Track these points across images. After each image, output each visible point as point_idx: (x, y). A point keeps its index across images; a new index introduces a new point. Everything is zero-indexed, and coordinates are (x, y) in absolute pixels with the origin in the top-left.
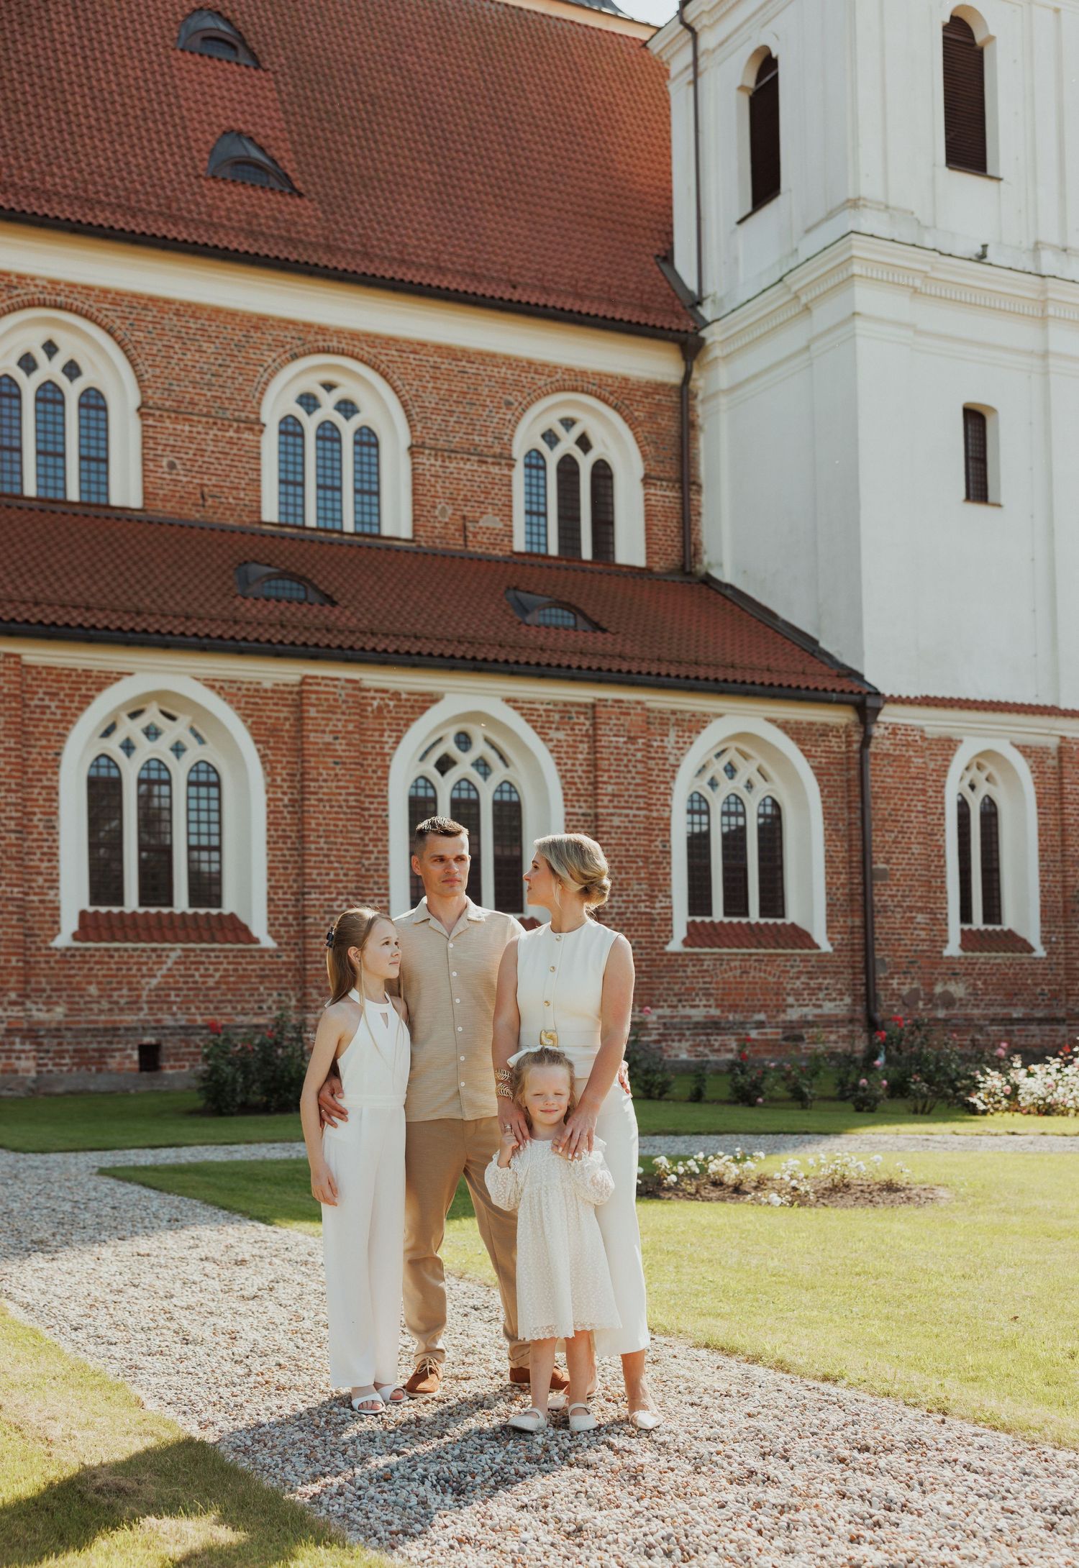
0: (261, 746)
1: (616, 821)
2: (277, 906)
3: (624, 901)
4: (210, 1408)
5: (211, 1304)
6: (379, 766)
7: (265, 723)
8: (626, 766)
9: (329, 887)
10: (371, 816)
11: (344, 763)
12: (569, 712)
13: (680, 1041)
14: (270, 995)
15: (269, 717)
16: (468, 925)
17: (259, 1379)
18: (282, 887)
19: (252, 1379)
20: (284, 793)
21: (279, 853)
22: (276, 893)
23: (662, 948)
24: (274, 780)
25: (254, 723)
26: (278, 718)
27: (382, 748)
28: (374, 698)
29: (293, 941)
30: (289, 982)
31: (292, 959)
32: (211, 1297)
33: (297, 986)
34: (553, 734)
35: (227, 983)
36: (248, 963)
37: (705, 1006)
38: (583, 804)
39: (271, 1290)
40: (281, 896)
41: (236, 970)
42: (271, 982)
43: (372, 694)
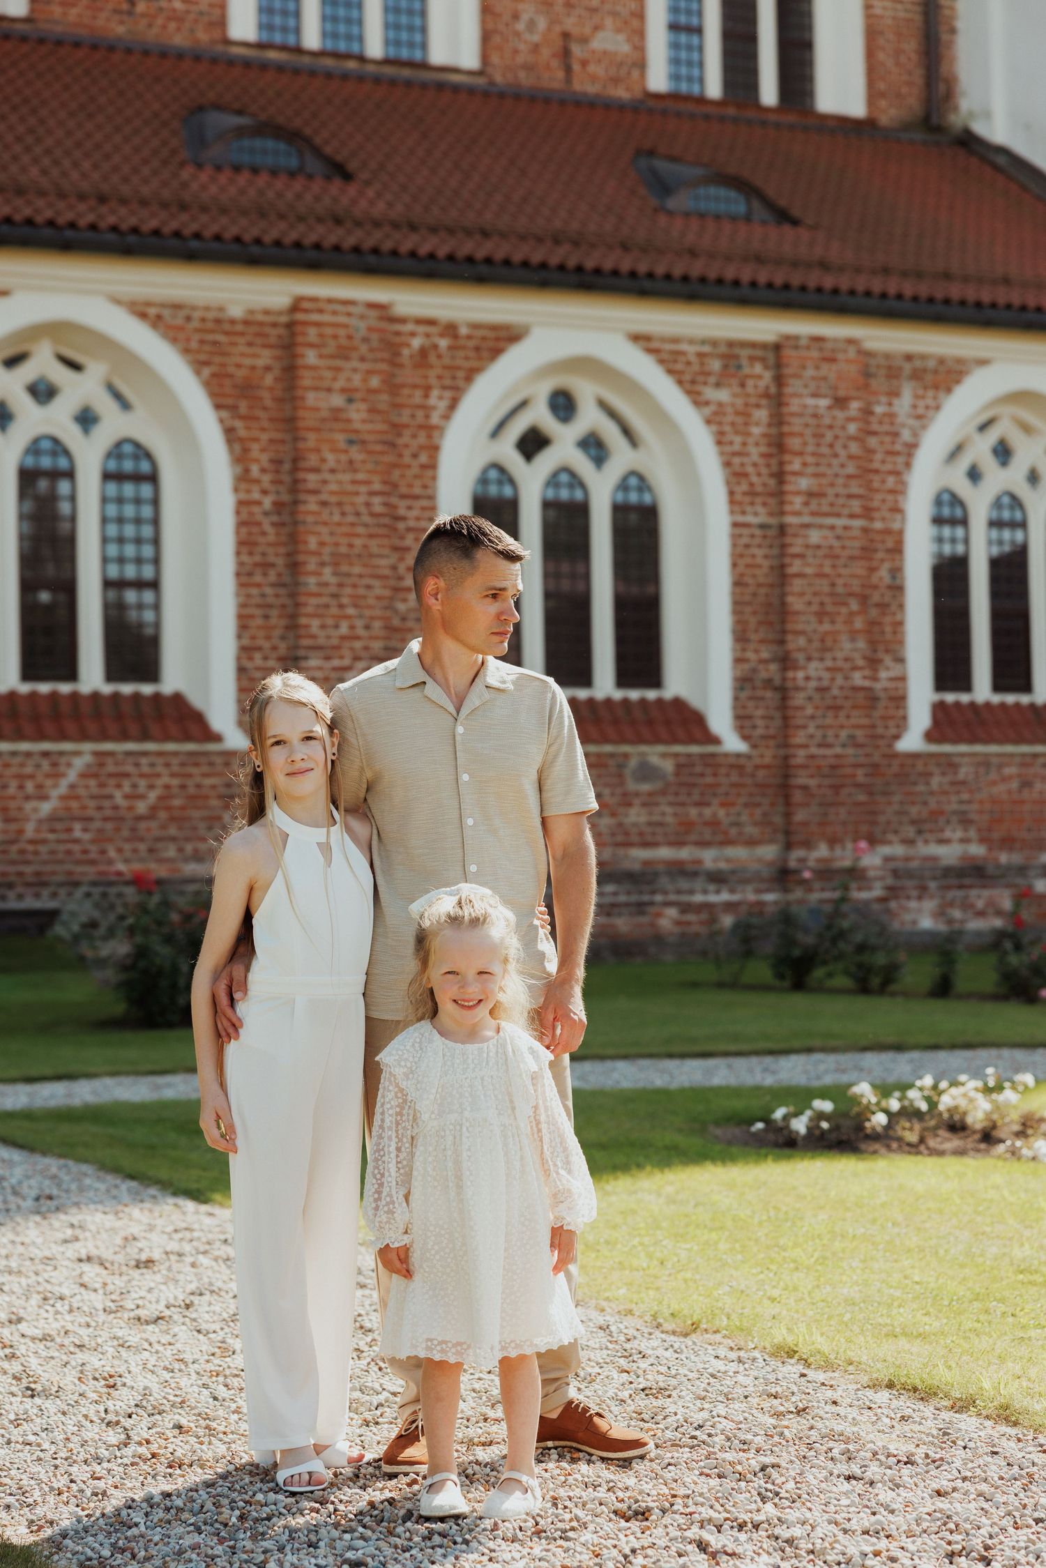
0: (225, 414)
1: (815, 537)
2: (252, 680)
3: (828, 669)
4: (51, 1499)
5: (84, 1332)
6: (422, 448)
7: (231, 376)
8: (831, 446)
9: (337, 648)
10: (409, 530)
11: (363, 442)
12: (736, 357)
13: (920, 898)
15: (238, 366)
16: (487, 695)
17: (142, 1450)
18: (259, 649)
19: (128, 1451)
20: (264, 492)
21: (254, 591)
22: (251, 659)
23: (890, 746)
24: (247, 471)
25: (214, 375)
26: (253, 368)
27: (427, 417)
28: (413, 334)
32: (83, 1320)
34: (711, 393)
35: (168, 808)
36: (205, 775)
37: (962, 841)
38: (760, 509)
39: (187, 1307)
40: (259, 663)
41: (183, 787)
43: (409, 327)
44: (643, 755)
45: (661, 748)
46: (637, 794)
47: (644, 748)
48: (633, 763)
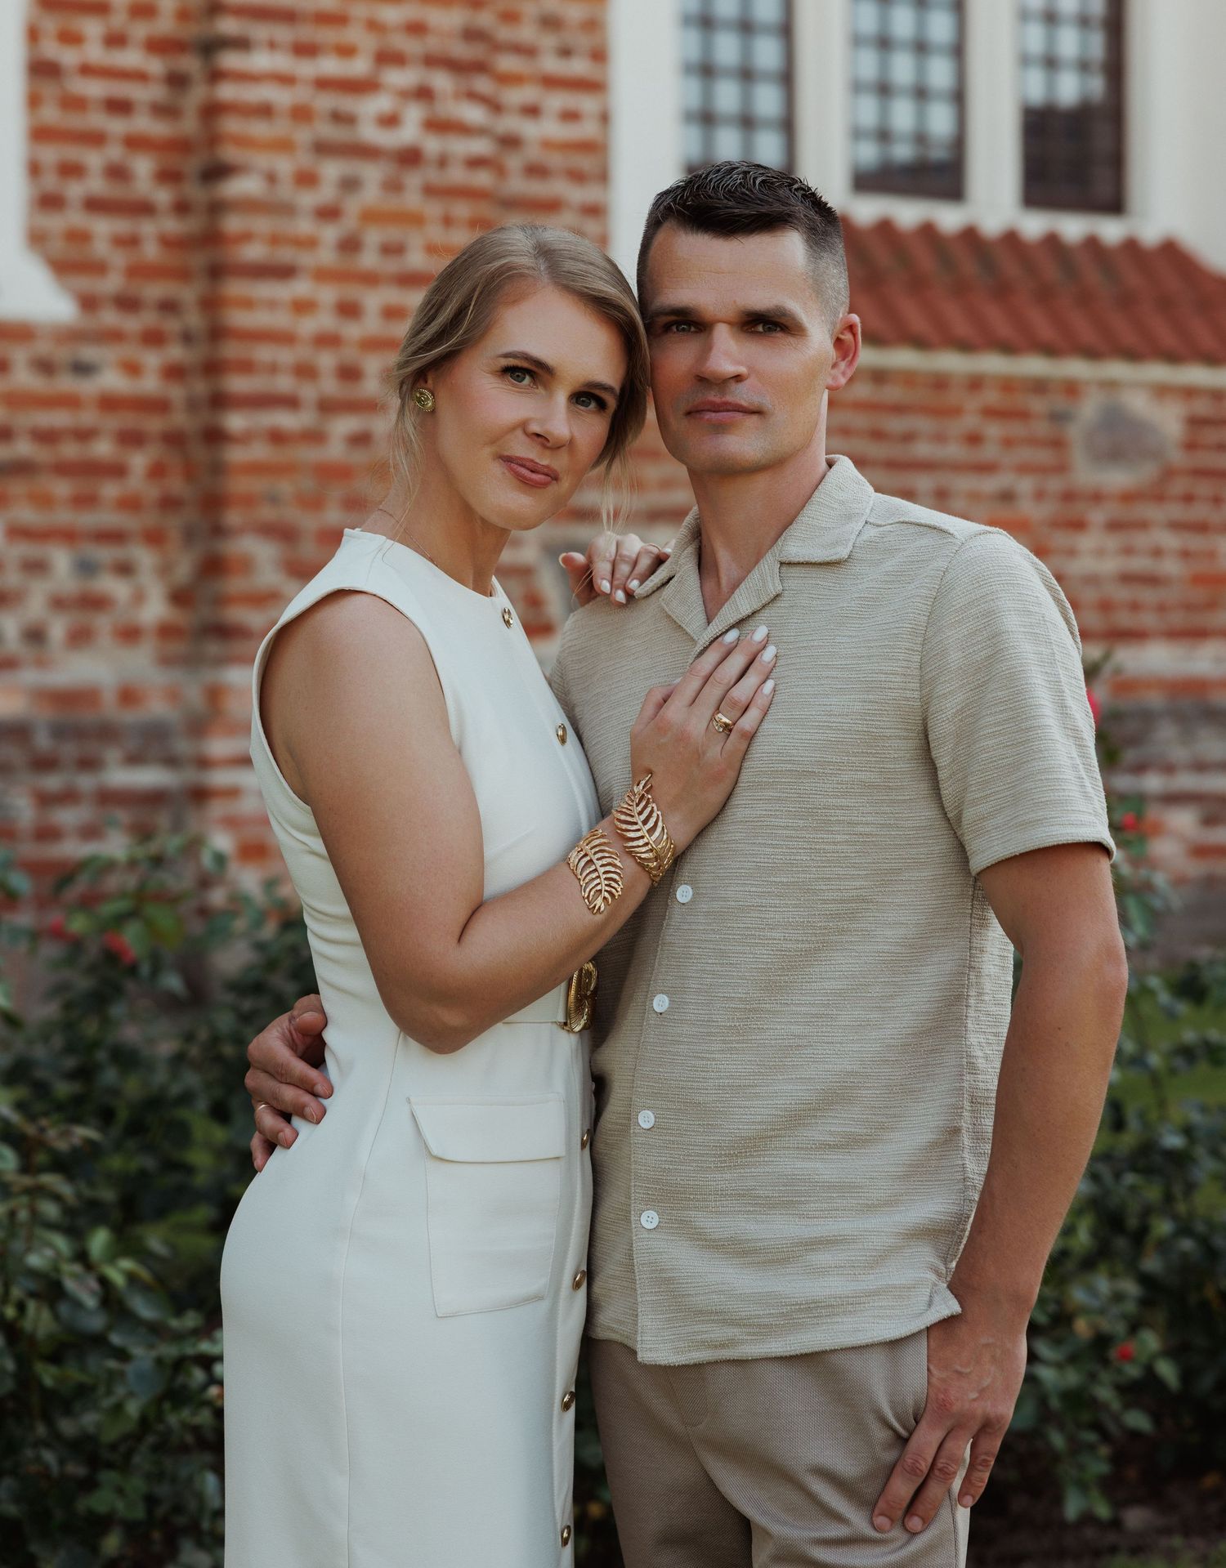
2: (74, 103)
14: (36, 567)
22: (70, 38)
29: (154, 291)
30: (130, 504)
31: (150, 384)
33: (174, 524)
40: (95, 52)
42: (44, 501)
44: (1111, 385)
45: (1158, 372)
46: (1097, 497)
47: (1117, 370)
48: (1089, 409)
